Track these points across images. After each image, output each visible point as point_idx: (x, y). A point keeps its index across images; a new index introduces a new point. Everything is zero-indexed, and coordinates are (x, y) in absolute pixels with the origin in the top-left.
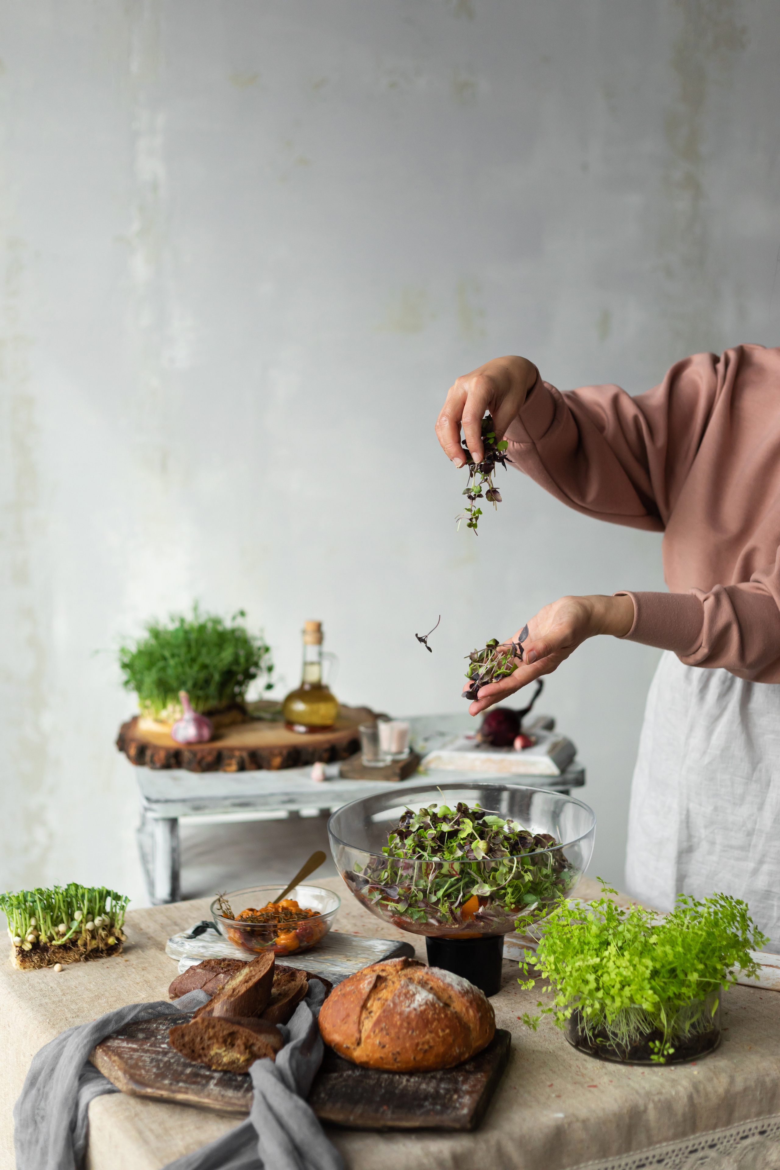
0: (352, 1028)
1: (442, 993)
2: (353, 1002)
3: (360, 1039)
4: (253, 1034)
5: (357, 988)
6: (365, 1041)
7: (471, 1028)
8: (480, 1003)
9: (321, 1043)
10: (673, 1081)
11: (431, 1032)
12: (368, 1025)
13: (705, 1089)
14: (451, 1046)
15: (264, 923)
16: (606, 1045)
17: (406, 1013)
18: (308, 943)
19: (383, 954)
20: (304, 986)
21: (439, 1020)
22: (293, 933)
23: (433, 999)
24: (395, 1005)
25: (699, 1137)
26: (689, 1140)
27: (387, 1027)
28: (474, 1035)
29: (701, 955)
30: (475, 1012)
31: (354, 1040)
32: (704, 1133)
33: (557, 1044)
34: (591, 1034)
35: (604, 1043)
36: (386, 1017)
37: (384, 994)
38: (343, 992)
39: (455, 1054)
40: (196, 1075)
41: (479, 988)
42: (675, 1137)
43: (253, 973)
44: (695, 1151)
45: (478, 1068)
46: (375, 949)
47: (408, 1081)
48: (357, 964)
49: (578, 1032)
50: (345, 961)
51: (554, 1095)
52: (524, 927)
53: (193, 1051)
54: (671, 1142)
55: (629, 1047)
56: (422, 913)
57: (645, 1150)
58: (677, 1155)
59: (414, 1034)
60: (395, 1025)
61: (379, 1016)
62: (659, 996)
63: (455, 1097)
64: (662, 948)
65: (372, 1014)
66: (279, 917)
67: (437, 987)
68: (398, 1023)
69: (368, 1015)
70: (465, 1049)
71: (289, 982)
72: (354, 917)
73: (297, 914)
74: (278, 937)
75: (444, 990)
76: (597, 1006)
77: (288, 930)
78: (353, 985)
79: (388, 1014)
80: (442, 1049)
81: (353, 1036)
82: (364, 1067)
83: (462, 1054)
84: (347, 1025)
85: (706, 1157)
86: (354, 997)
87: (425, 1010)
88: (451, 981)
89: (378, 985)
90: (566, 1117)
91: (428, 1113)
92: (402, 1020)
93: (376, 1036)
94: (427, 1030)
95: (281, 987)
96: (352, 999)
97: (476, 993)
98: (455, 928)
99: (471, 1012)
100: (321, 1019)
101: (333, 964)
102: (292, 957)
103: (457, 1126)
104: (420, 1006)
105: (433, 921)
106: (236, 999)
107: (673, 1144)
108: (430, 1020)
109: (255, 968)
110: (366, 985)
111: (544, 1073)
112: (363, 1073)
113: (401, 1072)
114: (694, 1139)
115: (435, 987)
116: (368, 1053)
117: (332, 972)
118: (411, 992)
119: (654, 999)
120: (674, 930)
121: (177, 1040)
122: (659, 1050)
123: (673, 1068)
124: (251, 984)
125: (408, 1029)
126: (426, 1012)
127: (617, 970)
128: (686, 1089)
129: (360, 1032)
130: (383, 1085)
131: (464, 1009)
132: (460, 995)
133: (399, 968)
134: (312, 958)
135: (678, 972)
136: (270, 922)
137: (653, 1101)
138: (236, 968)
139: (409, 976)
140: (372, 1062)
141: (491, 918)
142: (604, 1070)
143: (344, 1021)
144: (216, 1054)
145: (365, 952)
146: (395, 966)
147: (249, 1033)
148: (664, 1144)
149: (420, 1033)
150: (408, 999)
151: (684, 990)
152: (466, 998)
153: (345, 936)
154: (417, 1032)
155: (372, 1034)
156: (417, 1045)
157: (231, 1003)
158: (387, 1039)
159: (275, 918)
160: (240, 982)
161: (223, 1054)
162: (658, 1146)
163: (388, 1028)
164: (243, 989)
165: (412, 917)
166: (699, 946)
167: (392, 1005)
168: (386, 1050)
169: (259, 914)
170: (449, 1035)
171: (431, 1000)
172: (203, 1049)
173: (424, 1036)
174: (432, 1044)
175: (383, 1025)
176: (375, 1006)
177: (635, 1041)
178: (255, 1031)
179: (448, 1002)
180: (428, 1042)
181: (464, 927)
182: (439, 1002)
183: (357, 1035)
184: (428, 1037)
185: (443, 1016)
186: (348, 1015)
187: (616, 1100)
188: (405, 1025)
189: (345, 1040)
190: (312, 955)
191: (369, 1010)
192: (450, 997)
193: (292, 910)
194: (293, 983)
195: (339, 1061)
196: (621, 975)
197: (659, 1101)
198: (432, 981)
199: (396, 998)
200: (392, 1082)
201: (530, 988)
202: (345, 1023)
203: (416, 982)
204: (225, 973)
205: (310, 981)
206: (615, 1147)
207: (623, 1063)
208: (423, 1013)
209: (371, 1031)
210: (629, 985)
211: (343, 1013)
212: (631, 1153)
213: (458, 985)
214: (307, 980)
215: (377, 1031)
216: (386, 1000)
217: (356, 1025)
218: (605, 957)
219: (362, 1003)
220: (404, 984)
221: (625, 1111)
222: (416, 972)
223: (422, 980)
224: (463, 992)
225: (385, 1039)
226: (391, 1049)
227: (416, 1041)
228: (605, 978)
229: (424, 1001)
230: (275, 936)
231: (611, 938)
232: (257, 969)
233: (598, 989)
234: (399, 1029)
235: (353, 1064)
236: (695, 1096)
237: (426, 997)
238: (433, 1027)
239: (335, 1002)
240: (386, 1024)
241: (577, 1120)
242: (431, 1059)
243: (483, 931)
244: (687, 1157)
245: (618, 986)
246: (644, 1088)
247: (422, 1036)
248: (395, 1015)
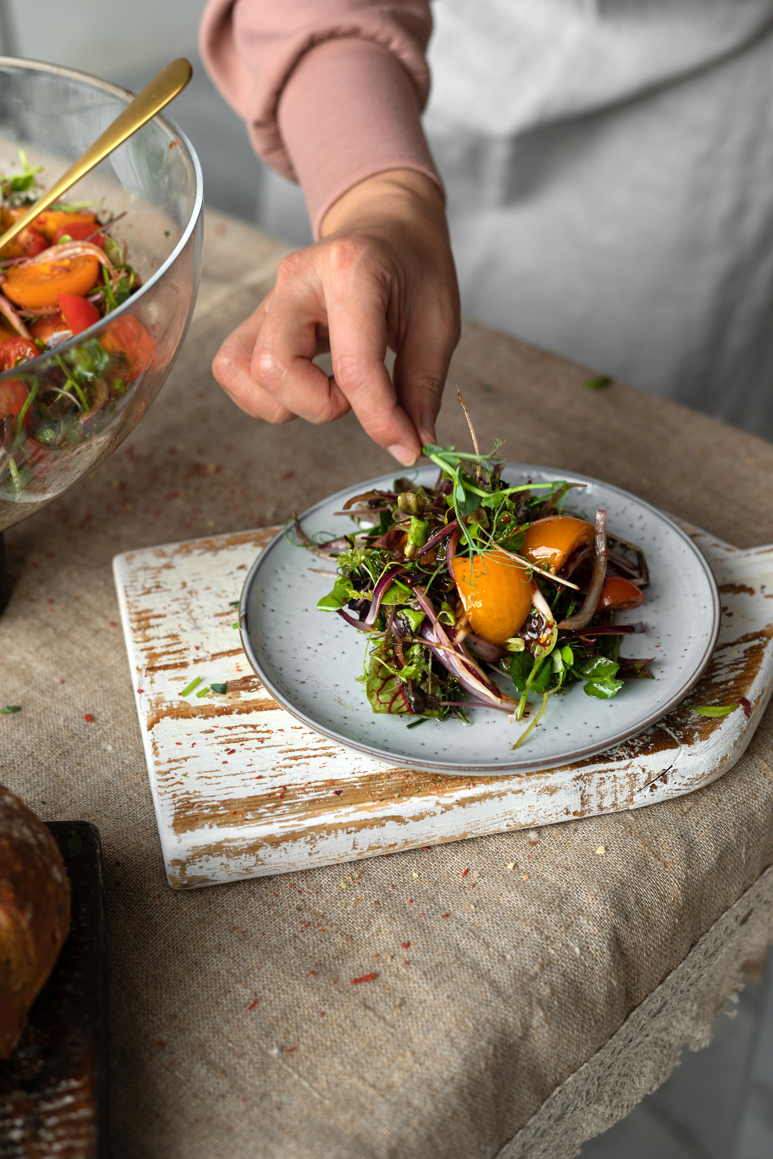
25: (637, 1016)
32: (646, 1002)
51: (274, 1050)
54: (586, 1066)
57: (532, 1121)
114: (627, 1028)
137: (538, 1001)
187: (449, 1037)
236: (622, 931)
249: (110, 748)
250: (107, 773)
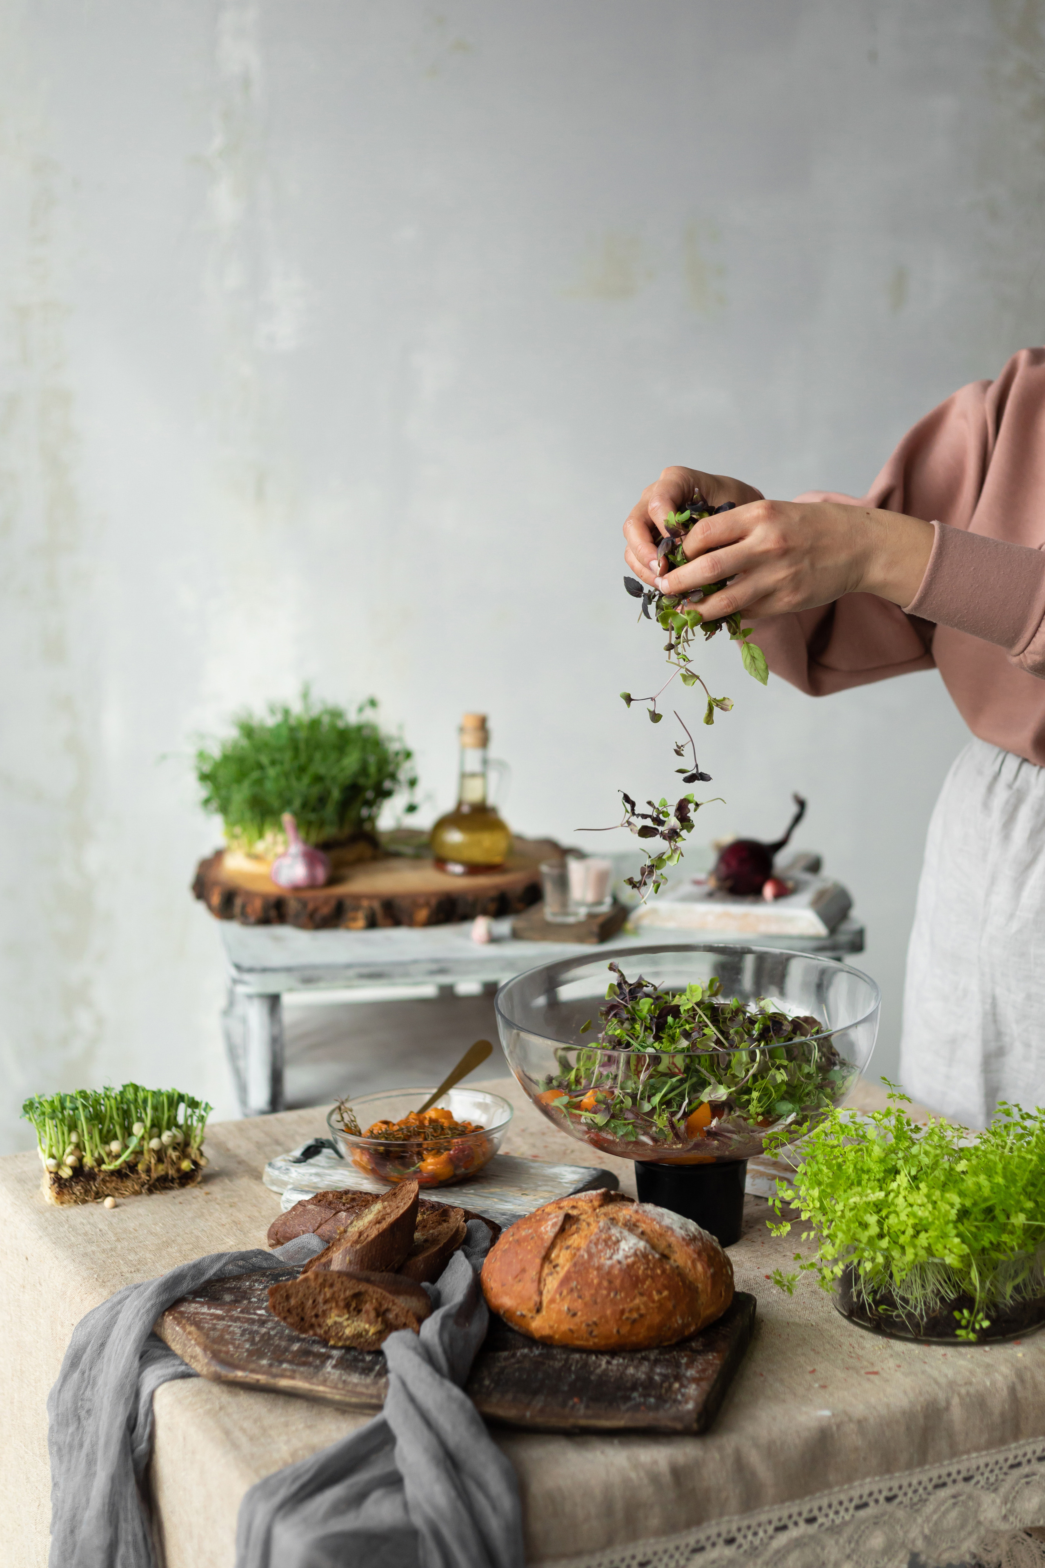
0: (528, 1287)
1: (658, 1240)
2: (531, 1251)
3: (541, 1303)
4: (387, 1295)
5: (536, 1231)
6: (548, 1307)
7: (700, 1290)
8: (712, 1254)
9: (485, 1308)
10: (988, 1366)
11: (642, 1294)
12: (552, 1284)
13: (1033, 1378)
14: (671, 1314)
15: (403, 1140)
16: (892, 1316)
17: (606, 1268)
18: (466, 1169)
19: (574, 1186)
20: (460, 1229)
21: (653, 1278)
22: (445, 1156)
23: (645, 1248)
24: (591, 1255)
25: (1024, 1445)
26: (1010, 1450)
27: (579, 1287)
28: (703, 1299)
29: (1030, 1189)
30: (705, 1266)
31: (531, 1304)
32: (1031, 1440)
33: (821, 1314)
34: (870, 1301)
35: (890, 1313)
36: (579, 1272)
37: (575, 1240)
38: (516, 1237)
39: (676, 1325)
40: (307, 1353)
41: (711, 1233)
42: (990, 1445)
43: (389, 1211)
44: (1019, 1464)
45: (709, 1347)
46: (562, 1179)
47: (608, 1363)
48: (536, 1200)
49: (852, 1296)
50: (520, 1195)
51: (817, 1385)
52: (775, 1148)
53: (302, 1319)
54: (984, 1453)
55: (925, 1319)
56: (630, 1127)
57: (946, 1462)
58: (992, 1471)
59: (618, 1297)
60: (589, 1285)
61: (568, 1272)
62: (970, 1246)
63: (677, 1385)
64: (974, 1179)
65: (558, 1269)
66: (425, 1132)
67: (652, 1231)
68: (595, 1281)
69: (553, 1270)
70: (690, 1319)
71: (440, 1224)
72: (532, 1134)
73: (450, 1129)
74: (424, 1160)
75: (661, 1235)
76: (880, 1259)
77: (437, 1151)
78: (530, 1228)
79: (580, 1268)
80: (657, 1319)
81: (530, 1299)
82: (546, 1343)
83: (686, 1326)
84: (521, 1284)
85: (1034, 1474)
86: (532, 1244)
87: (634, 1263)
88: (671, 1224)
89: (567, 1227)
90: (833, 1415)
91: (636, 1408)
92: (601, 1277)
93: (563, 1299)
94: (636, 1291)
95: (428, 1231)
96: (529, 1248)
97: (707, 1240)
98: (678, 1149)
99: (699, 1267)
100: (485, 1275)
101: (501, 1200)
102: (444, 1189)
103: (679, 1426)
104: (627, 1257)
105: (645, 1139)
106: (364, 1246)
107: (986, 1455)
108: (641, 1278)
109: (391, 1203)
110: (549, 1228)
111: (803, 1354)
112: (545, 1351)
113: (599, 1352)
114: (1016, 1448)
115: (648, 1231)
116: (551, 1323)
117: (500, 1211)
118: (614, 1238)
119: (963, 1250)
120: (992, 1152)
121: (280, 1303)
122: (969, 1322)
123: (987, 1348)
124: (384, 1225)
125: (609, 1290)
126: (635, 1267)
127: (909, 1209)
128: (1005, 1377)
129: (541, 1293)
130: (573, 1368)
131: (689, 1263)
132: (684, 1243)
133: (596, 1203)
134: (472, 1191)
135: (997, 1212)
136: (412, 1140)
137: (959, 1394)
138: (364, 1204)
139: (611, 1216)
140: (557, 1337)
141: (729, 1135)
142: (889, 1351)
143: (519, 1278)
144: (335, 1323)
145: (549, 1183)
146: (591, 1201)
147: (381, 1294)
148: (974, 1455)
149: (627, 1296)
150: (610, 1247)
151: (1005, 1238)
152: (692, 1247)
153: (520, 1160)
154: (623, 1295)
155: (558, 1296)
156: (622, 1312)
157: (356, 1251)
158: (579, 1304)
159: (419, 1134)
160: (370, 1223)
161: (345, 1323)
162: (965, 1457)
163: (581, 1288)
164: (374, 1233)
165: (615, 1133)
166: (1027, 1175)
167: (586, 1256)
168: (577, 1319)
169: (396, 1128)
170: (668, 1298)
171: (643, 1249)
172: (317, 1316)
173: (632, 1301)
174: (643, 1311)
175: (574, 1284)
176: (562, 1257)
177: (934, 1311)
178: (390, 1292)
179: (666, 1252)
180: (638, 1309)
181: (689, 1147)
182: (653, 1252)
183: (536, 1298)
184: (637, 1301)
185: (659, 1271)
186: (523, 1270)
187: (905, 1392)
188: (605, 1283)
189: (518, 1304)
190: (472, 1187)
191: (554, 1263)
192: (669, 1246)
193: (443, 1123)
194: (445, 1225)
195: (510, 1335)
196: (914, 1215)
197: (968, 1394)
198: (644, 1222)
199: (592, 1246)
200: (586, 1364)
201: (785, 1234)
202: (520, 1281)
203: (620, 1224)
204: (347, 1210)
205: (469, 1222)
206: (903, 1458)
207: (916, 1340)
208: (630, 1267)
209: (556, 1292)
210: (926, 1231)
211: (516, 1268)
212: (927, 1467)
213: (681, 1228)
214: (465, 1221)
215: (565, 1292)
216: (578, 1249)
217: (536, 1284)
218: (892, 1191)
219: (543, 1253)
220: (604, 1227)
221: (919, 1408)
222: (621, 1209)
223: (629, 1221)
224: (688, 1238)
225: (576, 1304)
226: (585, 1318)
227: (621, 1307)
228: (892, 1220)
229: (632, 1251)
230: (418, 1159)
231: (900, 1163)
232: (394, 1204)
233: (881, 1236)
234: (596, 1289)
235: (530, 1340)
236: (1019, 1387)
237: (635, 1244)
238: (645, 1287)
239: (505, 1251)
240: (578, 1283)
241: (851, 1420)
242: (642, 1333)
243: (717, 1153)
244: (1006, 1474)
245: (910, 1231)
246: (946, 1376)
247: (628, 1300)
248: (590, 1270)
249: (775, 1292)
250: (770, 1300)
